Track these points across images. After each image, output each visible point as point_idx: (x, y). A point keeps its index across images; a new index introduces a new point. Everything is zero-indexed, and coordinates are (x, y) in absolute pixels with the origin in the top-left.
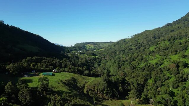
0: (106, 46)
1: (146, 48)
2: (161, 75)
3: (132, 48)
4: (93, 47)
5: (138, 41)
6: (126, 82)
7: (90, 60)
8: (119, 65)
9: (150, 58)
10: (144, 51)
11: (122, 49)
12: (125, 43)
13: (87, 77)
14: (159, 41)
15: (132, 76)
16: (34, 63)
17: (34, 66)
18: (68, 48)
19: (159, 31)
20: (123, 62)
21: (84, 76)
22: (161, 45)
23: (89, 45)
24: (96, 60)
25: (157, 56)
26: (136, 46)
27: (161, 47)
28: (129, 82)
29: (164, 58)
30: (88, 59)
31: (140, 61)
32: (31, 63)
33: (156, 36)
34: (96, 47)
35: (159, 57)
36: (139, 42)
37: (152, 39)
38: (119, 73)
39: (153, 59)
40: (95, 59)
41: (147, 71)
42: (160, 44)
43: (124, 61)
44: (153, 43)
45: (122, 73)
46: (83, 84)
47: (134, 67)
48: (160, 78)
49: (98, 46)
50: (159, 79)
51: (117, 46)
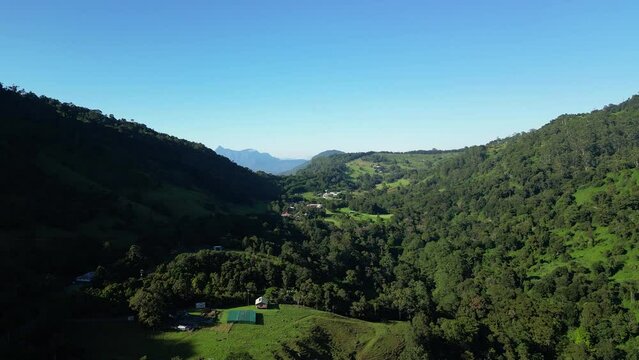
0: (419, 168)
1: (561, 194)
2: (615, 319)
3: (510, 187)
4: (372, 172)
5: (534, 159)
6: (490, 338)
7: (366, 235)
8: (465, 262)
9: (576, 239)
10: (554, 202)
11: (476, 190)
12: (486, 163)
13: (360, 323)
14: (608, 170)
15: (512, 313)
16: (201, 276)
17: (201, 285)
18: (290, 182)
19: (611, 126)
20: (478, 250)
21: (352, 321)
22: (617, 184)
23: (359, 161)
24: (384, 233)
25: (602, 232)
26: (525, 180)
27: (615, 196)
28: (500, 340)
29: (627, 244)
30: (358, 231)
31: (539, 250)
32: (193, 277)
33: (601, 143)
34: (382, 169)
35: (610, 236)
36: (534, 168)
37: (586, 156)
38: (464, 295)
39: (585, 246)
40: (380, 232)
41: (564, 298)
42: (612, 181)
43: (482, 246)
44: (589, 176)
45: (476, 300)
46: (350, 351)
47: (516, 277)
48: (609, 329)
49: (388, 167)
50: (604, 332)
51: (455, 173)
